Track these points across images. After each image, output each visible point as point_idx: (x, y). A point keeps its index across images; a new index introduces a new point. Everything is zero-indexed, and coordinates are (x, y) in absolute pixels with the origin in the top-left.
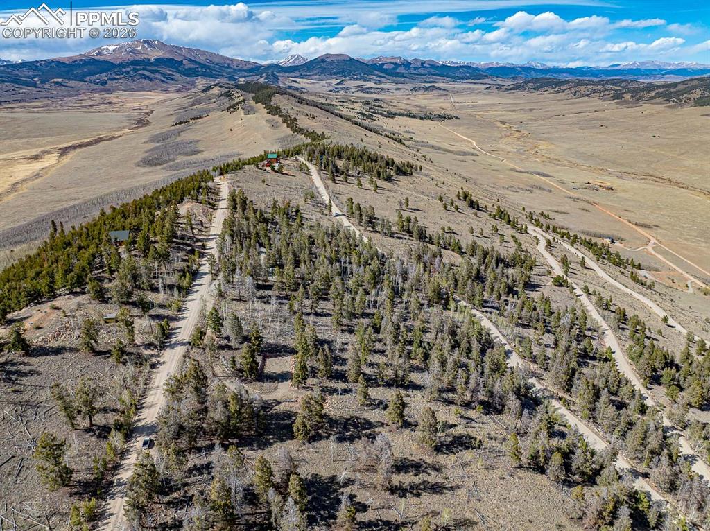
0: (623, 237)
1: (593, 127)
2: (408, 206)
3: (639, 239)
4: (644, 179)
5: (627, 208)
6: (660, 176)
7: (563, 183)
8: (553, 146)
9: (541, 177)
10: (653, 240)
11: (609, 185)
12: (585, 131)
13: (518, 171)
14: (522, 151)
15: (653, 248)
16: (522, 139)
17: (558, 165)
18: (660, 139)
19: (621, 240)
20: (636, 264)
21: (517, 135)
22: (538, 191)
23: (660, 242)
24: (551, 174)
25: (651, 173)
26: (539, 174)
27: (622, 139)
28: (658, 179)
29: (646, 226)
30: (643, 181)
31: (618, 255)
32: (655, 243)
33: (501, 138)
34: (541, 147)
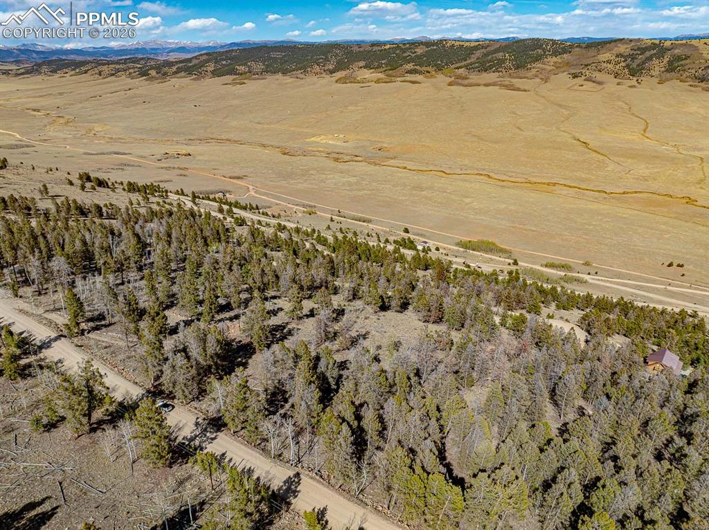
0: (228, 189)
1: (137, 104)
2: (47, 193)
3: (241, 188)
4: (209, 142)
5: (214, 167)
6: (219, 138)
7: (144, 157)
8: (108, 127)
9: (121, 156)
10: (251, 187)
11: (184, 152)
12: (132, 108)
13: (93, 154)
14: (78, 135)
15: (255, 192)
16: (71, 124)
17: (124, 143)
18: (200, 108)
19: (229, 192)
20: (254, 206)
21: (62, 121)
22: (130, 168)
23: (257, 187)
24: (127, 152)
25: (211, 137)
26: (116, 153)
27: (169, 111)
28: (220, 141)
29: (238, 178)
30: (209, 144)
31: (237, 202)
32: (253, 189)
33: (45, 126)
34: (96, 129)
